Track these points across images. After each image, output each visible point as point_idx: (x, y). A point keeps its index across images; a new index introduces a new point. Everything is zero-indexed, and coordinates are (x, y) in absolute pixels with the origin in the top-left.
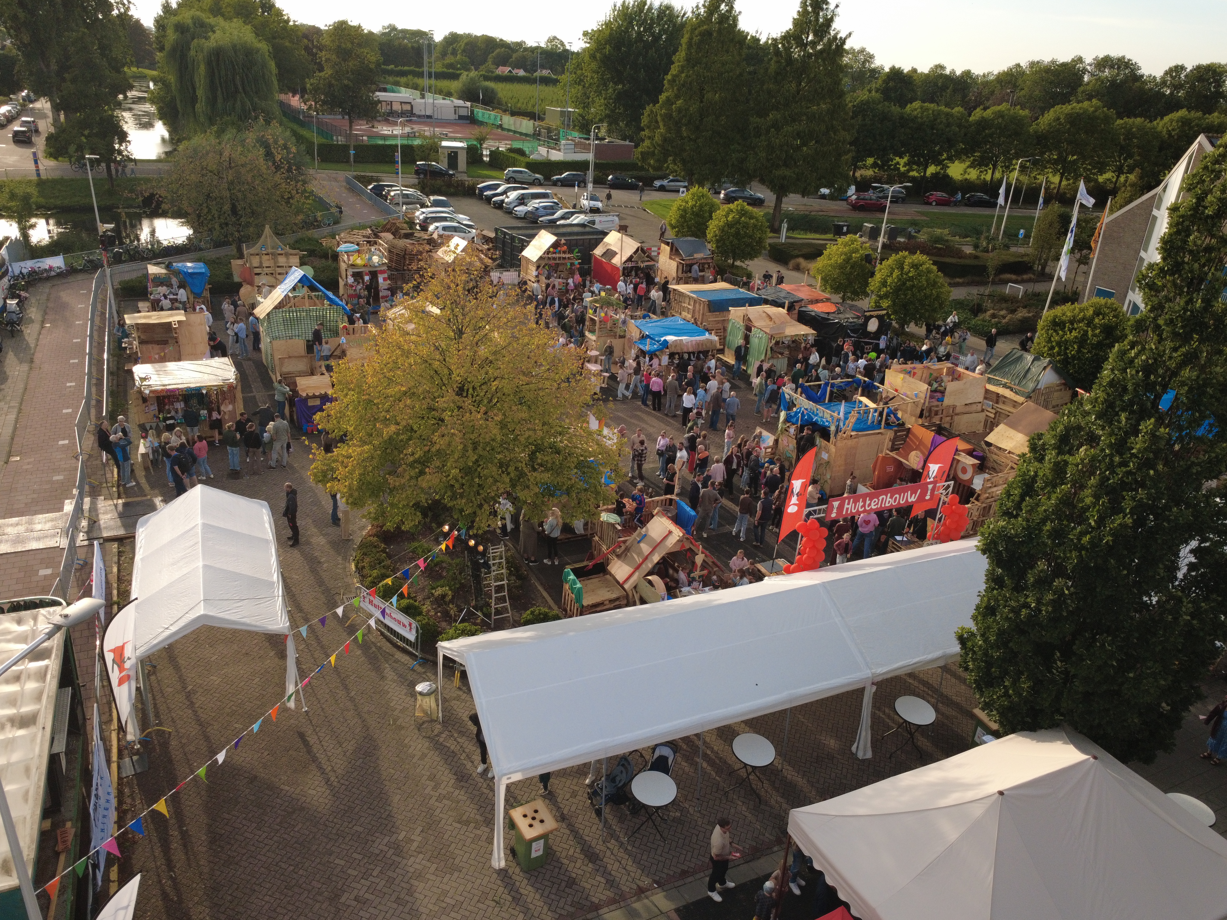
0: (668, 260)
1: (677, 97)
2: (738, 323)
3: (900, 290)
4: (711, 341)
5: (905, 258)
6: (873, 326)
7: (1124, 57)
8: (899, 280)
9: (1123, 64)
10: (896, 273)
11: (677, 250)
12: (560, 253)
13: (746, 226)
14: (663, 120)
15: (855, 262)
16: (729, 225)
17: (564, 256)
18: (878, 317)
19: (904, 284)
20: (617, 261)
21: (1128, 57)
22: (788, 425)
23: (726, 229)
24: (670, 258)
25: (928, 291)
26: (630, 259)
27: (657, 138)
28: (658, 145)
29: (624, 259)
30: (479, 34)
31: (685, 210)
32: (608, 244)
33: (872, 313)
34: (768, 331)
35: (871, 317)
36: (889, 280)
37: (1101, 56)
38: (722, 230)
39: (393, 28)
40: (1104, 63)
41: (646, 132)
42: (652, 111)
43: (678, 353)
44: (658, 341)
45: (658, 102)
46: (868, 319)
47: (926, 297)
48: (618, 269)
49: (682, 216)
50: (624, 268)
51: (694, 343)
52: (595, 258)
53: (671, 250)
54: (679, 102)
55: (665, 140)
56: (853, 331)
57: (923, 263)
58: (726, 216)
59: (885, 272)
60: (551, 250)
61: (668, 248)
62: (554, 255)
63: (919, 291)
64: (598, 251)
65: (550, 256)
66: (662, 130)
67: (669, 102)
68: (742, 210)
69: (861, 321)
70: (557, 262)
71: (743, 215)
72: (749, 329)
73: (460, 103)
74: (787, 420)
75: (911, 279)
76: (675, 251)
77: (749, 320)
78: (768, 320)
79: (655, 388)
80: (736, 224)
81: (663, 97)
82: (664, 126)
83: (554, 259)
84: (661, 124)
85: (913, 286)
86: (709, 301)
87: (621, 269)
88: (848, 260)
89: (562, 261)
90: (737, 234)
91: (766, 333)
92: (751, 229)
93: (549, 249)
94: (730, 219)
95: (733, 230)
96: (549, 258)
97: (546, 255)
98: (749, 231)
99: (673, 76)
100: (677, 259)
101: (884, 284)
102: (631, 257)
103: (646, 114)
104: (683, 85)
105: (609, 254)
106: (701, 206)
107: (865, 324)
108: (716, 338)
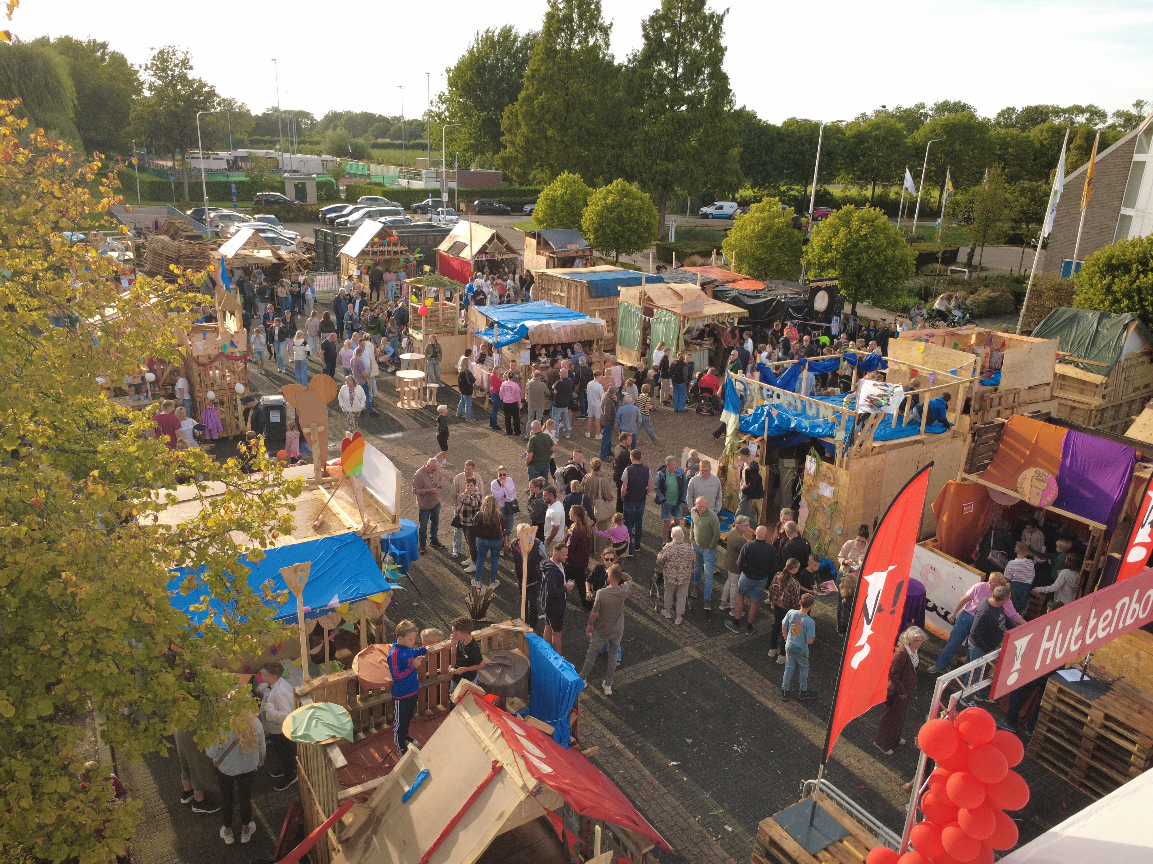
0: (536, 256)
1: (539, 93)
2: (633, 306)
3: (851, 253)
4: (595, 327)
5: (850, 213)
6: (821, 302)
7: (960, 102)
8: (848, 240)
9: (959, 107)
10: (843, 232)
11: (546, 244)
12: (389, 245)
13: (629, 209)
14: (524, 118)
15: (780, 230)
16: (609, 209)
17: (395, 249)
18: (827, 289)
19: (855, 246)
20: (466, 254)
21: (963, 101)
22: (744, 438)
23: (605, 213)
24: (538, 253)
25: (889, 253)
26: (483, 250)
27: (519, 140)
28: (521, 148)
29: (475, 250)
30: (358, 112)
31: (554, 201)
32: (455, 236)
33: (820, 284)
34: (678, 311)
35: (819, 289)
36: (834, 242)
37: (940, 101)
38: (600, 215)
39: (277, 110)
40: (943, 107)
41: (508, 137)
42: (511, 113)
43: (544, 346)
44: (512, 329)
45: (517, 100)
46: (815, 291)
47: (887, 261)
48: (468, 263)
49: (550, 207)
50: (477, 262)
51: (569, 329)
52: (441, 255)
53: (538, 244)
54: (541, 98)
55: (528, 141)
56: (797, 310)
57: (877, 218)
58: (605, 199)
59: (827, 232)
60: (376, 240)
61: (534, 242)
62: (381, 248)
63: (878, 254)
64: (444, 247)
65: (375, 249)
66: (524, 129)
67: (529, 99)
68: (623, 190)
69: (804, 297)
70: (387, 257)
71: (624, 196)
72: (649, 312)
73: (329, 157)
74: (740, 430)
75: (865, 237)
76: (543, 245)
77: (649, 299)
78: (675, 298)
79: (507, 398)
80: (616, 207)
81: (522, 95)
82: (526, 125)
83: (382, 253)
84: (522, 123)
85: (869, 247)
86: (588, 282)
87: (472, 263)
88: (767, 229)
89: (392, 257)
90: (620, 219)
91: (675, 314)
92: (636, 213)
93: (372, 239)
94: (609, 200)
95: (614, 214)
96: (375, 253)
97: (370, 248)
98: (635, 215)
99: (534, 71)
100: (546, 253)
101: (827, 248)
102: (484, 247)
103: (505, 117)
104: (544, 79)
105: (458, 247)
106: (573, 194)
107: (811, 300)
108: (603, 322)
